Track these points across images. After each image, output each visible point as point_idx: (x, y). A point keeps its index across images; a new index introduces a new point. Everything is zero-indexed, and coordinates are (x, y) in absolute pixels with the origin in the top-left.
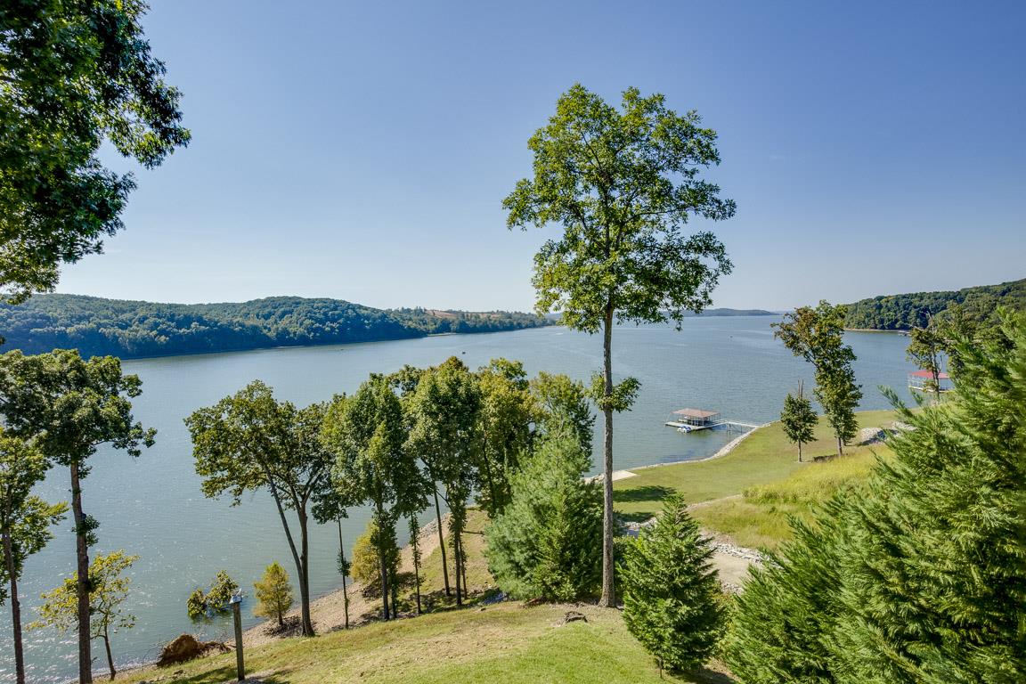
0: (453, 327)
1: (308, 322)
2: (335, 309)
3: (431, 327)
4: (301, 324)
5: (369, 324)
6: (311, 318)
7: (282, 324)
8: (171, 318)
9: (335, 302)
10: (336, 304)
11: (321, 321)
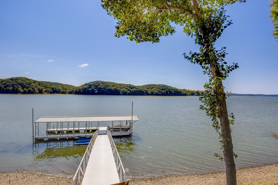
0: (196, 94)
1: (158, 90)
2: (165, 87)
3: (189, 94)
4: (157, 91)
5: (173, 91)
6: (159, 89)
7: (152, 90)
8: (130, 87)
9: (165, 85)
10: (165, 86)
11: (162, 90)
